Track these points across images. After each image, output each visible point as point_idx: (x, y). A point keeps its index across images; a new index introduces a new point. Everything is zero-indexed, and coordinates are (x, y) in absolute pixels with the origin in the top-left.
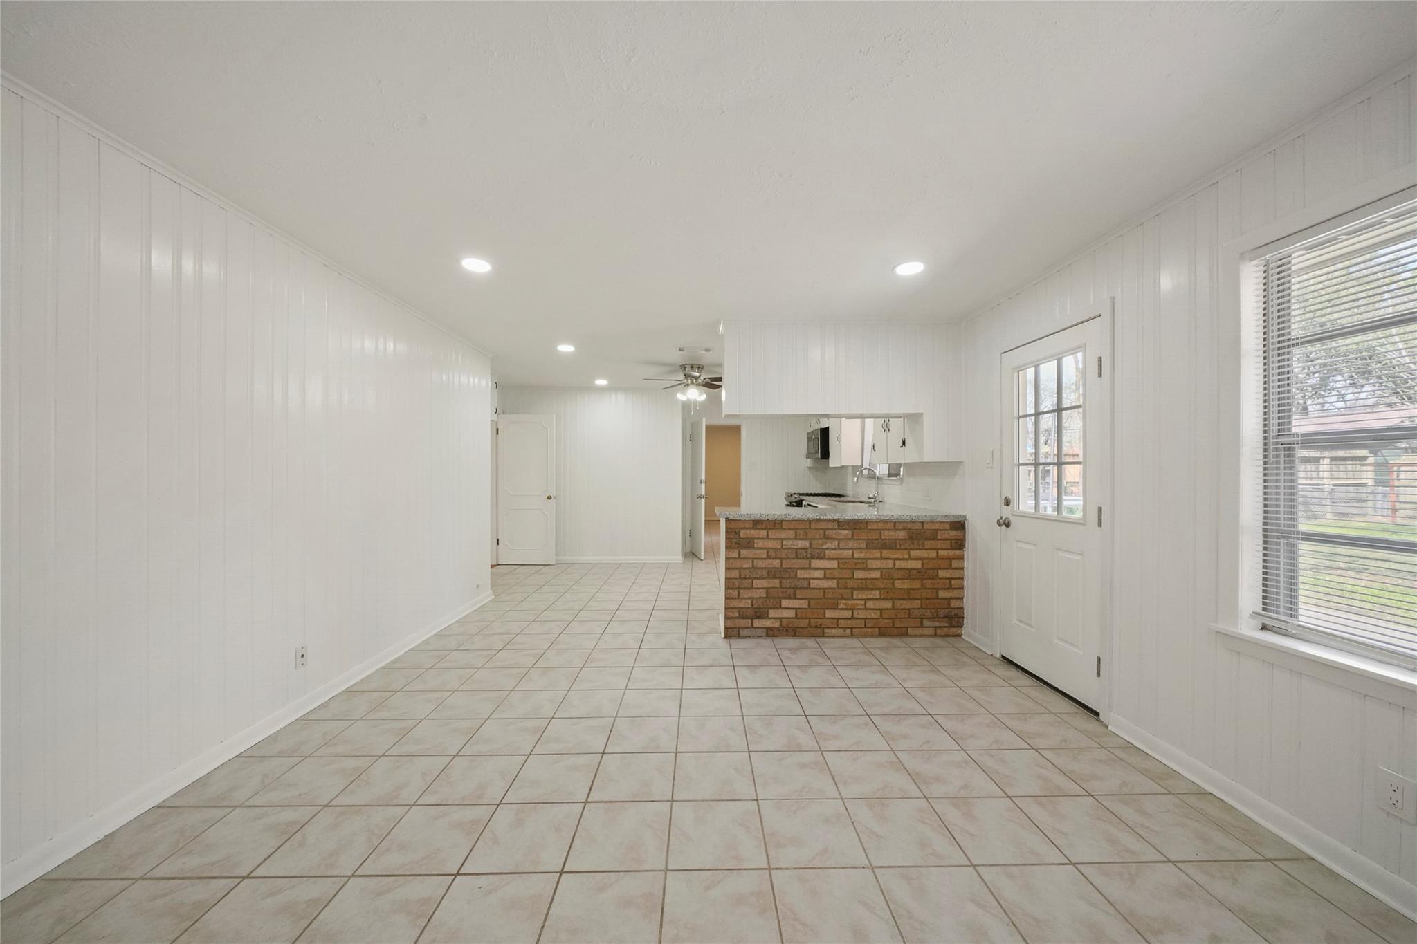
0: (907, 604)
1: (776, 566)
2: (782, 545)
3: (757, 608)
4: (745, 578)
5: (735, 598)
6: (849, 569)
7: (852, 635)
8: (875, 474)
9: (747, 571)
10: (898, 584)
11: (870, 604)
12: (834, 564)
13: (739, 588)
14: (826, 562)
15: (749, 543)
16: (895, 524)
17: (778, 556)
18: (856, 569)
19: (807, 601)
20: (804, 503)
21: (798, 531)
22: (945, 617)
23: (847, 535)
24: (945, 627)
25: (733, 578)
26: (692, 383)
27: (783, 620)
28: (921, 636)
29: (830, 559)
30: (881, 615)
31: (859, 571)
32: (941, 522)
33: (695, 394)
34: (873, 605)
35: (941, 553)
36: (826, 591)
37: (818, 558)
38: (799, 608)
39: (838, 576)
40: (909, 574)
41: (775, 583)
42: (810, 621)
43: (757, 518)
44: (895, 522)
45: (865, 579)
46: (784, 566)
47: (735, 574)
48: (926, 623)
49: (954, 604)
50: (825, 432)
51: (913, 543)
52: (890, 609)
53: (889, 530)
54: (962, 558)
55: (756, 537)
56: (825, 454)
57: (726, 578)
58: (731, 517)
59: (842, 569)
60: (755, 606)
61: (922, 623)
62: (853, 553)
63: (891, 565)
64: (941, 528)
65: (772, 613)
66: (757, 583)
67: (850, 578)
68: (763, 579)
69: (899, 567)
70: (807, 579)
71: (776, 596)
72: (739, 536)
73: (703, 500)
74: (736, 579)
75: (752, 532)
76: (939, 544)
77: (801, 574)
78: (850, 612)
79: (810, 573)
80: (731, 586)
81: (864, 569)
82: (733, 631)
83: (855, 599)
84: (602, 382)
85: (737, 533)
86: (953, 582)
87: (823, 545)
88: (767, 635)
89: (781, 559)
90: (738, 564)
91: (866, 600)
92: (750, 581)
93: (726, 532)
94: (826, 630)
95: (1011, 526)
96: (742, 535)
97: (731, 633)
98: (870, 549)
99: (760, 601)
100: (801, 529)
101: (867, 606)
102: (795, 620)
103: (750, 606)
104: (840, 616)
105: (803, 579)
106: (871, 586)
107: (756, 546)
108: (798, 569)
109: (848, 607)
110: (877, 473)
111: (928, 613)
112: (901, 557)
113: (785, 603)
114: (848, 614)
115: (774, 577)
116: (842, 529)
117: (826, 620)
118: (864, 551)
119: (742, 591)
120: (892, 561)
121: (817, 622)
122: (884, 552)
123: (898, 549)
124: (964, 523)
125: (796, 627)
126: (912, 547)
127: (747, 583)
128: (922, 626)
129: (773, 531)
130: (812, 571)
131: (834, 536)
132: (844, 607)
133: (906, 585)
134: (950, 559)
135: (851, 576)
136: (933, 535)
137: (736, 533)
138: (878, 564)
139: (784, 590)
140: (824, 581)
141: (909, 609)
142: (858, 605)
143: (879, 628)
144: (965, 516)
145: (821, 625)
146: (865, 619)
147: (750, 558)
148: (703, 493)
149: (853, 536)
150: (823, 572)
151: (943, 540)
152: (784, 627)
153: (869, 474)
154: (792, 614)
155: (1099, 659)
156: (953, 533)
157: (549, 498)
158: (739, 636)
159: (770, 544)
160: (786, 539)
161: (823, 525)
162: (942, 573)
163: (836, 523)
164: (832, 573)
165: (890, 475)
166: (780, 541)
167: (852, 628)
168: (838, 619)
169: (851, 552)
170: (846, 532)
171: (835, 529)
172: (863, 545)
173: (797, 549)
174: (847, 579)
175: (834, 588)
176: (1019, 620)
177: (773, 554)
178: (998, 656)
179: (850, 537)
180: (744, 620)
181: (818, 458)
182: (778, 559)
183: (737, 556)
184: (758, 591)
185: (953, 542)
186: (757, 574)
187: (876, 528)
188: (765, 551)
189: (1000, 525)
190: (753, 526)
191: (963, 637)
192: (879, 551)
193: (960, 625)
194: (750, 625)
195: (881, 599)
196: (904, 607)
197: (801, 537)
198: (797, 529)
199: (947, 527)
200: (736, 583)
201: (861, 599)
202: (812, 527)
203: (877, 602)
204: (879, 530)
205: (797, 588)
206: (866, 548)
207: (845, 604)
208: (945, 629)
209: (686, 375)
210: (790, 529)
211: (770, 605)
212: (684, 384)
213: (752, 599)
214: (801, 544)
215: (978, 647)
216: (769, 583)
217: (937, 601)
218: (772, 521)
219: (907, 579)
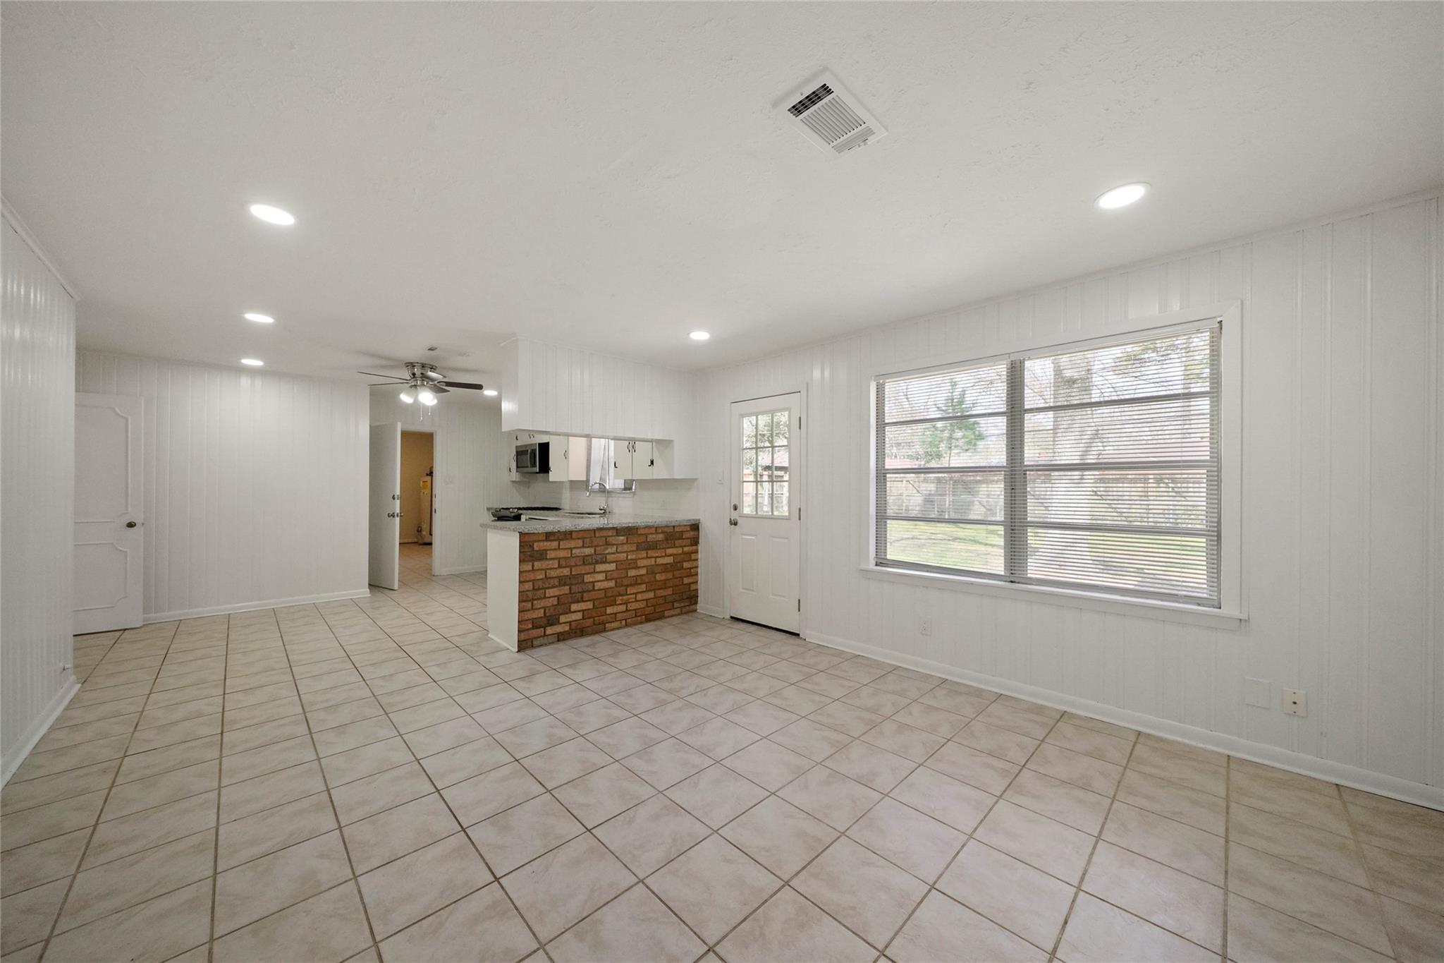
0: (664, 593)
1: (567, 574)
2: (571, 554)
3: (550, 616)
4: (539, 589)
5: (529, 610)
6: (624, 569)
7: (627, 625)
8: (605, 488)
9: (540, 582)
10: (658, 577)
11: (639, 597)
12: (613, 566)
13: (533, 599)
14: (607, 565)
15: (542, 554)
17: (568, 564)
18: (629, 568)
19: (592, 602)
20: (523, 517)
21: (585, 540)
22: (687, 598)
23: (623, 540)
24: (687, 606)
25: (526, 591)
26: (424, 384)
27: (572, 623)
28: (673, 616)
29: (609, 563)
30: (647, 604)
31: (631, 570)
32: (686, 525)
33: (426, 398)
34: (641, 596)
35: (686, 549)
36: (607, 591)
37: (601, 562)
38: (585, 610)
39: (616, 576)
40: (665, 568)
41: (566, 589)
42: (594, 620)
43: (551, 530)
44: (656, 528)
45: (636, 576)
46: (573, 573)
47: (529, 586)
48: (676, 605)
49: (693, 587)
50: (544, 448)
51: (668, 543)
52: (653, 598)
53: (652, 534)
54: (697, 552)
55: (549, 548)
56: (545, 468)
57: (520, 592)
58: (526, 531)
59: (618, 570)
60: (548, 615)
61: (673, 606)
62: (627, 556)
63: (653, 563)
64: (685, 530)
65: (563, 619)
66: (550, 592)
67: (625, 577)
68: (555, 587)
69: (658, 563)
71: (566, 602)
72: (533, 548)
73: (397, 520)
74: (529, 591)
75: (545, 543)
76: (684, 542)
77: (588, 579)
78: (625, 606)
79: (594, 577)
80: (524, 599)
81: (634, 568)
82: (526, 643)
83: (628, 595)
84: (253, 363)
85: (532, 547)
86: (692, 570)
87: (604, 551)
88: (559, 640)
89: (571, 567)
90: (532, 576)
91: (636, 594)
92: (543, 591)
93: (520, 546)
94: (607, 625)
95: (739, 524)
96: (536, 548)
97: (523, 645)
98: (639, 550)
99: (552, 609)
100: (587, 538)
101: (638, 599)
102: (582, 621)
103: (543, 615)
104: (618, 611)
105: (590, 582)
106: (639, 582)
107: (548, 557)
108: (585, 574)
109: (624, 602)
110: (607, 487)
111: (677, 597)
112: (660, 555)
113: (574, 607)
114: (623, 608)
115: (564, 585)
116: (618, 536)
117: (608, 616)
118: (635, 553)
119: (535, 602)
120: (654, 559)
121: (599, 620)
122: (649, 552)
123: (659, 549)
124: (698, 525)
125: (584, 628)
126: (667, 546)
127: (540, 593)
128: (673, 608)
129: (564, 542)
130: (596, 575)
131: (614, 542)
132: (621, 602)
133: (663, 577)
134: (690, 553)
135: (626, 575)
136: (680, 536)
137: (530, 546)
138: (645, 562)
139: (574, 595)
140: (606, 582)
141: (665, 596)
142: (629, 599)
143: (646, 615)
144: (699, 520)
145: (603, 622)
146: (636, 610)
147: (543, 569)
148: (398, 511)
149: (627, 541)
150: (604, 574)
151: (686, 539)
152: (573, 630)
153: (600, 488)
154: (579, 616)
155: (799, 600)
156: (692, 534)
157: (131, 525)
158: (532, 646)
159: (562, 554)
160: (575, 548)
161: (604, 533)
162: (686, 565)
164: (611, 574)
165: (625, 489)
166: (569, 551)
167: (626, 620)
168: (616, 614)
169: (625, 555)
170: (622, 538)
171: (614, 536)
172: (634, 548)
173: (584, 556)
174: (623, 578)
175: (613, 588)
176: (744, 589)
177: (564, 563)
178: (728, 617)
179: (625, 542)
180: (537, 630)
182: (568, 567)
183: (531, 569)
184: (551, 600)
185: (693, 540)
186: (549, 584)
187: (643, 533)
188: (557, 561)
189: (730, 525)
190: (546, 538)
191: (698, 611)
192: (645, 552)
193: (696, 603)
194: (543, 634)
195: (647, 591)
196: (662, 595)
197: (587, 545)
198: (585, 538)
199: (689, 529)
200: (530, 594)
201: (633, 594)
202: (597, 535)
203: (644, 594)
204: (646, 535)
205: (584, 592)
206: (637, 550)
207: (622, 600)
208: (687, 608)
209: (414, 374)
210: (579, 539)
211: (561, 611)
212: (410, 385)
213: (545, 608)
214: (588, 551)
215: (713, 615)
216: (560, 590)
217: (682, 587)
218: (563, 532)
219: (663, 572)
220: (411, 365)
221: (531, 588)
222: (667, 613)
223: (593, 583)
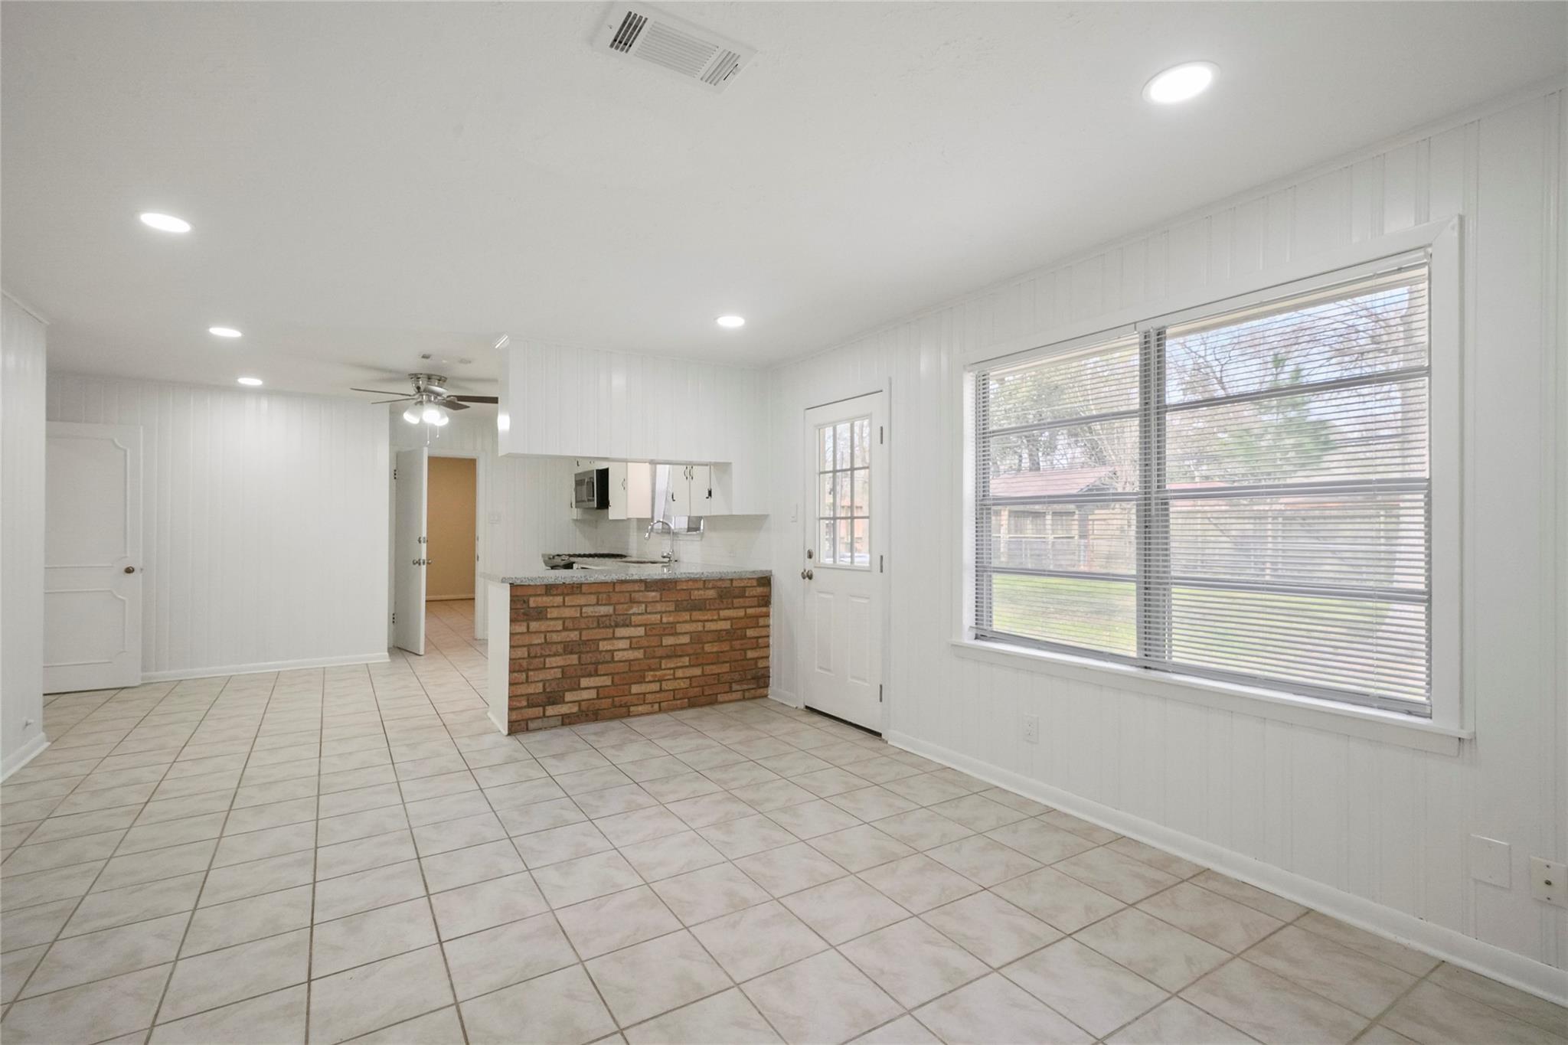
0: (715, 669)
1: (574, 639)
3: (551, 692)
4: (535, 657)
5: (522, 683)
6: (656, 635)
7: (660, 710)
8: (670, 528)
9: (538, 648)
10: (708, 648)
11: (679, 673)
12: (641, 631)
13: (528, 670)
14: (632, 629)
15: (540, 613)
16: (704, 582)
17: (576, 627)
18: (664, 635)
19: (610, 677)
20: (575, 566)
21: (600, 596)
22: (753, 678)
23: (655, 597)
24: (753, 689)
25: (519, 659)
26: (430, 401)
27: (583, 703)
28: (730, 701)
29: (636, 626)
30: (691, 684)
31: (667, 637)
32: (749, 579)
33: (434, 417)
34: (682, 673)
35: (750, 611)
36: (632, 663)
37: (623, 626)
38: (601, 687)
39: (646, 644)
40: (719, 636)
41: (573, 659)
42: (613, 700)
43: (551, 581)
44: (705, 581)
45: (674, 645)
46: (583, 638)
47: (522, 652)
48: (735, 687)
49: (761, 664)
50: (603, 475)
51: (722, 602)
52: (700, 676)
53: (698, 589)
54: (767, 615)
55: (550, 605)
56: (604, 503)
57: (510, 659)
58: (518, 582)
59: (649, 636)
60: (548, 690)
61: (731, 687)
62: (661, 618)
63: (700, 628)
64: (749, 585)
65: (569, 697)
66: (551, 662)
67: (658, 646)
68: (558, 656)
69: (708, 629)
70: (610, 651)
71: (573, 675)
72: (529, 605)
73: (424, 568)
74: (524, 658)
75: (544, 599)
76: (748, 601)
77: (604, 646)
78: (658, 684)
79: (614, 644)
80: (517, 668)
81: (672, 635)
82: (519, 725)
83: (662, 670)
84: (251, 382)
85: (526, 602)
86: (760, 640)
87: (627, 610)
88: (563, 724)
89: (581, 630)
90: (526, 640)
91: (674, 669)
92: (542, 659)
93: (511, 601)
94: (632, 709)
95: (814, 577)
96: (532, 604)
97: (516, 728)
98: (678, 611)
99: (554, 684)
100: (603, 593)
101: (677, 676)
102: (596, 701)
103: (541, 691)
104: (648, 691)
105: (607, 651)
106: (680, 653)
107: (549, 616)
108: (600, 640)
109: (657, 679)
111: (737, 676)
112: (710, 618)
113: (584, 682)
114: (655, 687)
115: (572, 653)
116: (648, 591)
117: (632, 697)
118: (672, 614)
119: (531, 673)
120: (702, 624)
121: (621, 701)
122: (694, 613)
123: (708, 610)
124: (770, 578)
125: (598, 709)
126: (722, 606)
127: (537, 662)
128: (731, 691)
129: (570, 597)
130: (615, 642)
131: (641, 599)
132: (652, 679)
133: (716, 648)
134: (757, 617)
135: (659, 644)
136: (742, 593)
137: (524, 602)
138: (687, 627)
139: (583, 667)
140: (630, 652)
141: (718, 674)
142: (665, 675)
144: (771, 571)
145: (626, 704)
146: (674, 690)
147: (541, 632)
148: (424, 556)
149: (661, 598)
150: (628, 641)
151: (751, 597)
152: (583, 711)
153: (663, 528)
154: (592, 694)
155: (881, 686)
156: (760, 590)
157: (129, 571)
158: (527, 729)
159: (567, 613)
160: (586, 605)
161: (629, 587)
162: (750, 633)
163: (643, 585)
164: (639, 641)
165: (689, 529)
166: (578, 609)
167: (659, 703)
168: (644, 694)
169: (659, 616)
170: (653, 594)
171: (642, 591)
172: (672, 608)
173: (598, 617)
174: (656, 647)
175: (641, 659)
176: (821, 668)
177: (571, 625)
178: (802, 707)
179: (658, 599)
180: (534, 709)
181: (593, 508)
182: (576, 630)
183: (525, 630)
184: (552, 671)
185: (760, 599)
186: (550, 651)
187: (685, 588)
188: (561, 622)
189: (804, 578)
190: (546, 592)
191: (769, 696)
192: (688, 613)
193: (767, 686)
194: (541, 714)
195: (691, 666)
196: (714, 672)
197: (604, 602)
198: (600, 593)
199: (755, 584)
200: (524, 663)
201: (670, 669)
202: (617, 590)
203: (686, 670)
204: (689, 591)
205: (599, 663)
206: (676, 610)
207: (652, 676)
208: (753, 691)
209: (418, 388)
210: (591, 593)
211: (566, 687)
212: (415, 401)
213: (544, 681)
214: (603, 610)
215: (784, 703)
216: (565, 659)
217: (745, 662)
218: (569, 584)
219: (715, 642)
220: (415, 377)
221: (526, 655)
222: (720, 698)
223: (612, 652)
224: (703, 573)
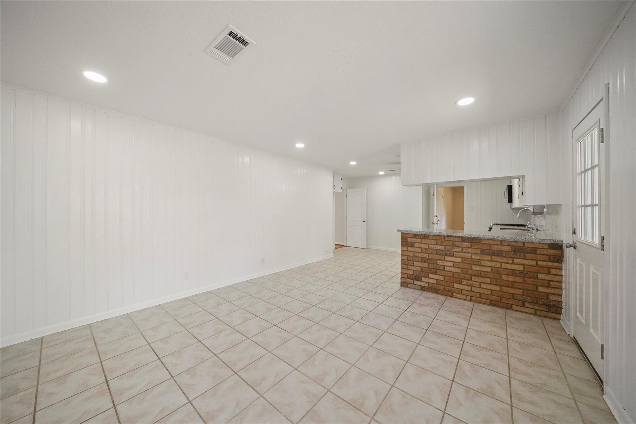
0: (510, 290)
1: (426, 257)
2: (429, 247)
3: (416, 275)
4: (410, 260)
5: (405, 269)
6: (469, 264)
7: (471, 300)
9: (411, 257)
10: (504, 277)
11: (483, 286)
12: (460, 260)
14: (454, 258)
15: (412, 244)
18: (474, 265)
19: (443, 277)
21: (438, 241)
22: (545, 305)
24: (545, 311)
25: (404, 260)
27: (430, 284)
28: (523, 312)
29: (456, 257)
30: (492, 293)
31: (476, 266)
34: (487, 287)
35: (540, 263)
36: (454, 273)
37: (450, 256)
38: (439, 280)
39: (462, 267)
40: (513, 273)
41: (426, 265)
42: (445, 288)
43: (415, 233)
44: (502, 241)
45: (480, 271)
46: (430, 257)
47: (405, 258)
48: (527, 305)
50: (511, 187)
51: (516, 255)
52: (498, 291)
53: (497, 245)
54: (560, 269)
55: (416, 242)
56: (510, 200)
57: (401, 259)
58: (404, 232)
59: (463, 263)
61: (524, 304)
62: (472, 256)
63: (498, 266)
64: (540, 247)
65: (424, 279)
66: (416, 263)
68: (419, 262)
69: (505, 267)
70: (443, 265)
71: (426, 271)
72: (407, 240)
74: (406, 260)
75: (413, 239)
76: (538, 257)
77: (439, 262)
79: (444, 263)
80: (403, 263)
81: (479, 265)
82: (404, 284)
83: (473, 281)
84: (381, 173)
86: (551, 283)
87: (452, 249)
88: (421, 289)
89: (429, 254)
90: (406, 253)
91: (480, 283)
92: (413, 262)
93: (401, 238)
94: (454, 294)
95: (577, 249)
96: (408, 240)
97: (403, 284)
99: (418, 272)
100: (440, 240)
102: (436, 285)
103: (412, 274)
104: (463, 289)
105: (441, 265)
106: (484, 276)
107: (415, 246)
108: (438, 260)
109: (469, 285)
111: (529, 300)
112: (506, 262)
113: (431, 276)
114: (469, 288)
115: (425, 262)
116: (464, 242)
117: (455, 289)
118: (479, 255)
119: (408, 266)
120: (500, 263)
121: (449, 289)
122: (494, 257)
123: (504, 257)
124: (563, 245)
125: (437, 289)
126: (515, 257)
127: (411, 263)
128: (523, 306)
129: (424, 240)
130: (446, 262)
131: (459, 245)
132: (466, 284)
133: (511, 279)
134: (549, 268)
135: (471, 268)
136: (533, 251)
137: (406, 239)
138: (489, 264)
139: (430, 269)
140: (453, 268)
141: (513, 294)
143: (490, 300)
144: (563, 242)
145: (451, 291)
146: (480, 293)
147: (412, 251)
149: (472, 246)
150: (452, 263)
151: (543, 255)
152: (430, 287)
154: (435, 282)
155: (602, 346)
157: (364, 221)
158: (407, 286)
159: (422, 246)
160: (430, 244)
161: (452, 239)
164: (458, 265)
166: (428, 245)
167: (471, 297)
169: (470, 255)
170: (467, 244)
171: (460, 242)
172: (479, 252)
173: (437, 250)
174: (468, 269)
175: (459, 273)
176: (579, 313)
177: (424, 251)
179: (470, 246)
180: (410, 280)
182: (427, 253)
183: (406, 250)
184: (417, 267)
185: (552, 257)
186: (416, 259)
187: (488, 243)
188: (420, 249)
190: (414, 237)
191: (560, 320)
192: (489, 257)
193: (559, 313)
194: (413, 283)
195: (492, 284)
196: (510, 292)
197: (439, 244)
199: (547, 247)
200: (406, 262)
201: (478, 282)
202: (446, 239)
204: (490, 245)
205: (437, 269)
206: (481, 253)
208: (544, 313)
210: (433, 239)
211: (423, 275)
213: (414, 271)
214: (439, 247)
215: (565, 329)
216: (422, 264)
217: (537, 293)
218: (423, 235)
219: (511, 275)
221: (407, 259)
222: (515, 308)
223: (444, 266)
224: (499, 237)
